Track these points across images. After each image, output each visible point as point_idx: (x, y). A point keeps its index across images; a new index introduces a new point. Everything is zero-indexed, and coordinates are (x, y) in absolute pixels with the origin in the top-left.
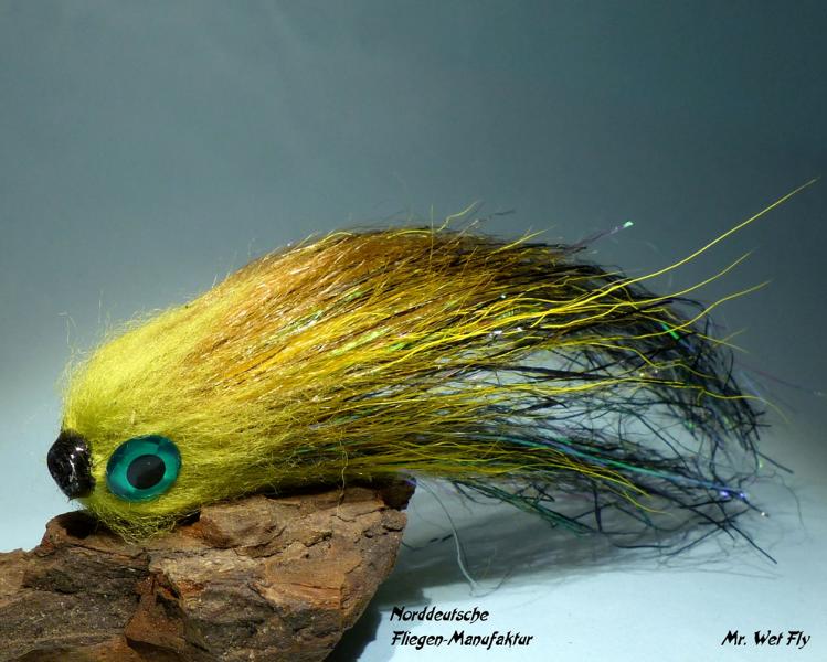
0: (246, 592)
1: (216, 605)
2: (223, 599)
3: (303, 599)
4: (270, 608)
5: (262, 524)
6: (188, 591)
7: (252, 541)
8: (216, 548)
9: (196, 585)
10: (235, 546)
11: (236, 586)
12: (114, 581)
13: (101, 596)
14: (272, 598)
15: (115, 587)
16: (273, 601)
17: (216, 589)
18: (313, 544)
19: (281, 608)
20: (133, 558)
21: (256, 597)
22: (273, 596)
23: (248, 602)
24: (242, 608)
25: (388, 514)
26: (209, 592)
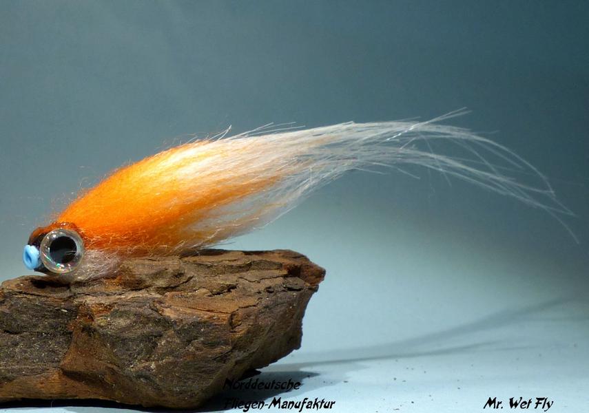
0: (148, 311)
1: (122, 322)
2: (128, 318)
3: (193, 315)
4: (166, 323)
5: (170, 270)
6: (99, 312)
7: (161, 283)
8: (133, 290)
9: (106, 307)
10: (147, 287)
11: (140, 307)
12: (51, 321)
13: (40, 334)
14: (168, 314)
15: (52, 326)
16: (169, 317)
17: (122, 309)
18: (219, 294)
19: (176, 322)
20: (65, 301)
21: (155, 314)
22: (169, 313)
23: (148, 319)
24: (145, 324)
25: (290, 280)
26: (117, 311)
